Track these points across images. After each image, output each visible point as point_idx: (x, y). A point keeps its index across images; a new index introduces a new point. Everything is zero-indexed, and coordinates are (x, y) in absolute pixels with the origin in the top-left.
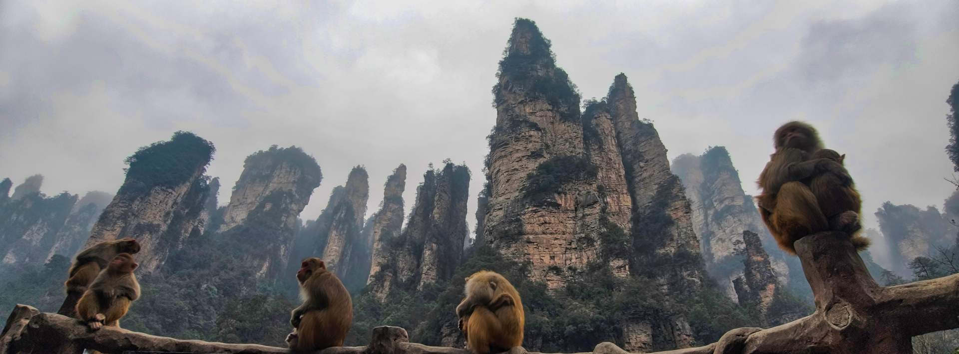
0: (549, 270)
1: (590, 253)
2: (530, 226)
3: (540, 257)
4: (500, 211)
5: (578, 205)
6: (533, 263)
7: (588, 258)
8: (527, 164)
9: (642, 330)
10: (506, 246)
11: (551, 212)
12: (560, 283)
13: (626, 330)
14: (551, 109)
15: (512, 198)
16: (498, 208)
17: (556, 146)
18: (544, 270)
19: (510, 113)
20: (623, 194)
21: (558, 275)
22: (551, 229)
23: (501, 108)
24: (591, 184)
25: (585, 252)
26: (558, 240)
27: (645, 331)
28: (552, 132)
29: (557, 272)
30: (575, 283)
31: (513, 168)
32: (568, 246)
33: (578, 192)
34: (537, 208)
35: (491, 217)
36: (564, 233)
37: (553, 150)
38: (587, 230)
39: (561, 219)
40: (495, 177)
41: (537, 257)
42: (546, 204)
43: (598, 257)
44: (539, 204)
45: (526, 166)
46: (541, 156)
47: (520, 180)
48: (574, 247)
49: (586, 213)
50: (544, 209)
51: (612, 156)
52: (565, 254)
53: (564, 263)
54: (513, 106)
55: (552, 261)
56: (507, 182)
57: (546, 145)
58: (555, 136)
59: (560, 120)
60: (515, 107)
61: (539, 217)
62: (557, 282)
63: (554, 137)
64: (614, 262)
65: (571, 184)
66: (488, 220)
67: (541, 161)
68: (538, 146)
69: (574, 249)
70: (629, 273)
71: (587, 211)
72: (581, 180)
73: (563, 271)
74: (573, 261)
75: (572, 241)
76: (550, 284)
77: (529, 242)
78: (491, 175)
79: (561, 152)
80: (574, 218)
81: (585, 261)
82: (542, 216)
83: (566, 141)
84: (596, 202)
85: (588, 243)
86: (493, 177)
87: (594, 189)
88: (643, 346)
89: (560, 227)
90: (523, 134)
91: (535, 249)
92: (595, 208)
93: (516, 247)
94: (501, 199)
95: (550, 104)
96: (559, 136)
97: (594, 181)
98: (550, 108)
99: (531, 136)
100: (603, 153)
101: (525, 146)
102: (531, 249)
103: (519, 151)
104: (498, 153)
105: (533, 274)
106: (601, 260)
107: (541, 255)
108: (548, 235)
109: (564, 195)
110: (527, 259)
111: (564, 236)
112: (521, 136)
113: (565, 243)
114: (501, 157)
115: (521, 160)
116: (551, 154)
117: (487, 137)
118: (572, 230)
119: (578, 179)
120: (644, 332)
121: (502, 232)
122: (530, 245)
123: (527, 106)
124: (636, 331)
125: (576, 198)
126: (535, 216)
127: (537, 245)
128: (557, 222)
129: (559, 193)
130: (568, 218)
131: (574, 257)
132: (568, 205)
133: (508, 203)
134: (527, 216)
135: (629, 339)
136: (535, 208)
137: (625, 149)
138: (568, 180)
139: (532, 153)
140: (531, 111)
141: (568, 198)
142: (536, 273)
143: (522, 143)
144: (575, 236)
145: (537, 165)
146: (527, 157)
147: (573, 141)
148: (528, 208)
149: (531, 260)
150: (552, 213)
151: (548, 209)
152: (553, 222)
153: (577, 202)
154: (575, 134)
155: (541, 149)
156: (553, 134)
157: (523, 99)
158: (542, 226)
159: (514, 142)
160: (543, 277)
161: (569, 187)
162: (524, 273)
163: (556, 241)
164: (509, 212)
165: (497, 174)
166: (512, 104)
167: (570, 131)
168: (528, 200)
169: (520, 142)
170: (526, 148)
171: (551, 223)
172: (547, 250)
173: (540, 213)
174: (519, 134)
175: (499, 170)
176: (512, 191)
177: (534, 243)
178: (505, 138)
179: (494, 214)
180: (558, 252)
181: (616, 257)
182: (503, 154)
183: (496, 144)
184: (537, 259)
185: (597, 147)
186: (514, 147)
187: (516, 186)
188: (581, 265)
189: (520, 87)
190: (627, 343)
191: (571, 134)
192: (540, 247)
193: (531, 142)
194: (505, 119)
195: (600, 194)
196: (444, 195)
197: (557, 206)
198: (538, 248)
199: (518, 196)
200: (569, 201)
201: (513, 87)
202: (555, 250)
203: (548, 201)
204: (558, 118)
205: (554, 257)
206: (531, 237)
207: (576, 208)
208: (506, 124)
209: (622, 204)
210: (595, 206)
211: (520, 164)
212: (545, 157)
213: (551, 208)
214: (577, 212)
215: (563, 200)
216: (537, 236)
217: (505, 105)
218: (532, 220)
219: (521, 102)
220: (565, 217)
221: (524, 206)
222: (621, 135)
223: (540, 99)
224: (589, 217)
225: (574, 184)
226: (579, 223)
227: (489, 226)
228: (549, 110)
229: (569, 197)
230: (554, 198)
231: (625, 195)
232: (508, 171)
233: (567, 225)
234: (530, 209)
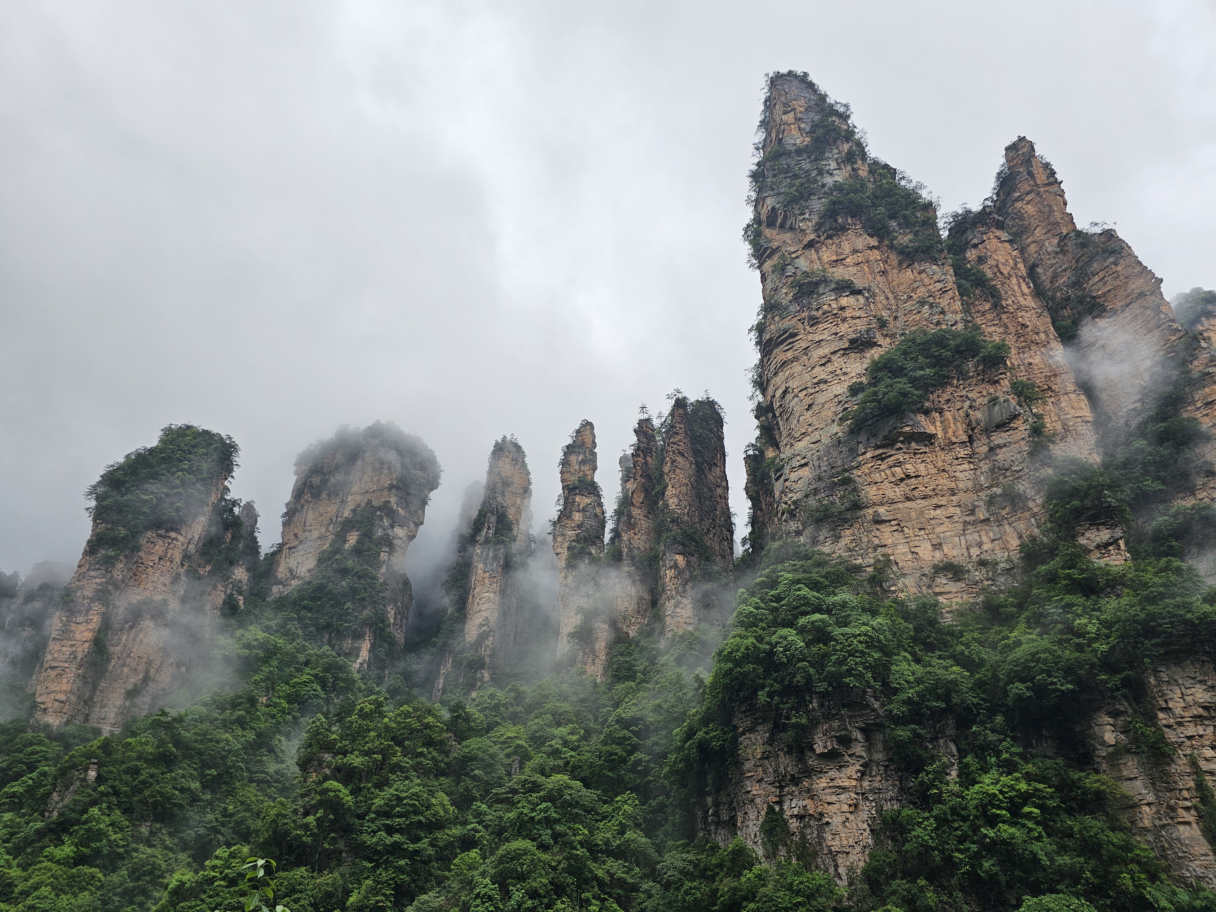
0: (936, 572)
1: (1021, 526)
2: (875, 488)
3: (910, 547)
4: (804, 469)
5: (973, 429)
6: (897, 563)
7: (1020, 537)
8: (844, 366)
9: (1193, 678)
10: (832, 536)
11: (915, 454)
12: (965, 597)
13: (1152, 680)
14: (876, 244)
15: (826, 440)
16: (798, 464)
17: (902, 318)
18: (924, 575)
19: (790, 270)
20: (1066, 394)
21: (959, 580)
22: (924, 489)
23: (768, 265)
24: (997, 382)
25: (1010, 524)
26: (942, 509)
27: (1201, 678)
28: (887, 291)
29: (955, 574)
30: (1001, 591)
31: (815, 381)
32: (968, 519)
33: (968, 403)
34: (885, 451)
35: (787, 484)
36: (953, 492)
37: (896, 327)
38: (1005, 477)
39: (940, 464)
40: (781, 406)
41: (902, 549)
42: (901, 438)
43: (1043, 533)
44: (888, 442)
45: (844, 370)
46: (871, 344)
47: (836, 400)
48: (982, 518)
49: (996, 442)
50: (900, 449)
51: (1027, 317)
52: (964, 535)
53: (966, 554)
54: (794, 256)
55: (938, 554)
56: (807, 410)
57: (878, 319)
58: (895, 298)
59: (900, 264)
60: (797, 257)
61: (891, 467)
62: (959, 595)
63: (893, 302)
64: (1088, 534)
65: (949, 389)
66: (783, 492)
67: (875, 353)
68: (861, 325)
69: (982, 521)
70: (1128, 555)
71: (998, 438)
72: (972, 377)
73: (969, 571)
74: (985, 547)
75: (975, 507)
76: (945, 601)
77: (878, 521)
78: (772, 403)
79: (914, 328)
80: (970, 458)
81: (1014, 543)
82: (899, 464)
83: (922, 303)
84: (1015, 417)
85: (1013, 505)
86: (776, 405)
87: (1005, 389)
88: (1205, 714)
89: (941, 481)
90: (825, 307)
91: (895, 534)
92: (1016, 428)
93: (853, 535)
94: (800, 446)
95: (872, 236)
96: (905, 297)
97: (1002, 374)
98: (874, 242)
99: (842, 309)
100: (1004, 316)
101: (833, 331)
102: (887, 535)
103: (823, 343)
104: (780, 355)
105: (900, 585)
106: (1053, 536)
107: (911, 544)
108: (919, 501)
109: (938, 414)
110: (883, 555)
111: (954, 498)
112: (820, 312)
113: (959, 512)
114: (784, 364)
115: (829, 361)
116: (893, 336)
117: (750, 330)
118: (970, 484)
119: (963, 375)
120: (1200, 682)
121: (817, 510)
122: (882, 527)
123: (824, 249)
124: (1180, 681)
125: (968, 415)
126: (882, 467)
127: (899, 524)
128: (934, 471)
129: (927, 412)
130: (957, 459)
131: (985, 538)
132: (950, 433)
133: (818, 451)
134: (865, 469)
135: (1166, 701)
136: (880, 451)
137: (1053, 299)
138: (942, 382)
139: (852, 342)
140: (834, 258)
141: (948, 419)
142: (909, 581)
143: (825, 325)
144: (981, 494)
145: (866, 364)
146: (842, 352)
147: (937, 301)
148: (865, 453)
149: (892, 558)
150: (918, 456)
151: (908, 449)
152: (923, 472)
153: (969, 424)
154: (939, 286)
155: (868, 331)
156: (890, 295)
157: (812, 236)
158: (902, 485)
159: (807, 327)
160: (924, 588)
161: (946, 396)
162: (881, 586)
163: (938, 511)
164: (825, 468)
165: (783, 397)
166: (790, 253)
167: (927, 281)
168: (863, 438)
169: (821, 325)
170: (836, 334)
171: (919, 476)
172: (922, 532)
173: (892, 458)
174: (818, 309)
175: (787, 388)
176: (821, 426)
177: (890, 521)
178: (786, 324)
179: (793, 476)
180: (948, 534)
181: (1091, 525)
182: (789, 355)
183: (771, 339)
184: (904, 554)
185: (987, 306)
186: (810, 337)
187: (828, 413)
188: (1006, 554)
189: (802, 214)
190: (1162, 709)
191: (931, 287)
192: (905, 529)
193: (844, 320)
194: (781, 285)
195: (1022, 399)
196: (679, 459)
197: (927, 439)
198: (902, 531)
199: (837, 433)
200: (952, 425)
201: (785, 218)
202: (942, 529)
203: (906, 432)
204: (894, 258)
205: (940, 544)
206: (882, 510)
207: (970, 437)
208: (785, 296)
209: (1068, 416)
210: (1015, 426)
211: (830, 368)
212: (880, 346)
213: (913, 445)
214: (975, 445)
215: (938, 424)
216: (895, 506)
217: (775, 260)
218: (877, 477)
219: (810, 245)
220: (949, 458)
221: (853, 452)
222: (1040, 270)
223: (849, 229)
224: (1004, 449)
225: (957, 387)
226: (985, 467)
227: (786, 503)
228: (871, 248)
229: (950, 417)
230: (918, 424)
231: (1072, 396)
232: (806, 388)
233: (956, 474)
234: (869, 455)
